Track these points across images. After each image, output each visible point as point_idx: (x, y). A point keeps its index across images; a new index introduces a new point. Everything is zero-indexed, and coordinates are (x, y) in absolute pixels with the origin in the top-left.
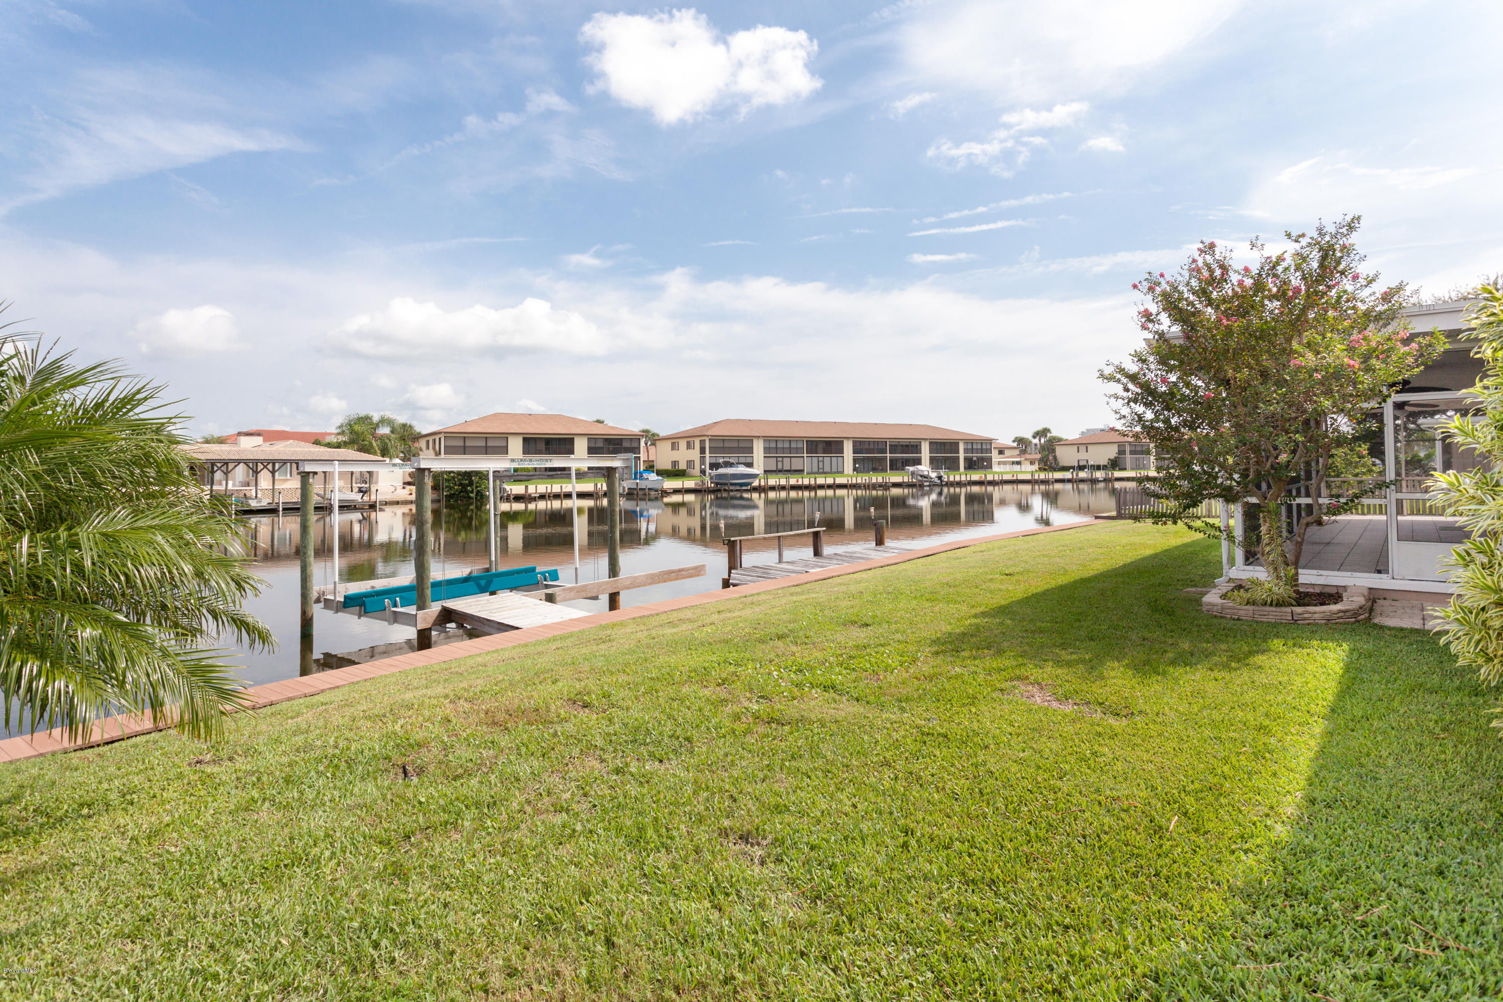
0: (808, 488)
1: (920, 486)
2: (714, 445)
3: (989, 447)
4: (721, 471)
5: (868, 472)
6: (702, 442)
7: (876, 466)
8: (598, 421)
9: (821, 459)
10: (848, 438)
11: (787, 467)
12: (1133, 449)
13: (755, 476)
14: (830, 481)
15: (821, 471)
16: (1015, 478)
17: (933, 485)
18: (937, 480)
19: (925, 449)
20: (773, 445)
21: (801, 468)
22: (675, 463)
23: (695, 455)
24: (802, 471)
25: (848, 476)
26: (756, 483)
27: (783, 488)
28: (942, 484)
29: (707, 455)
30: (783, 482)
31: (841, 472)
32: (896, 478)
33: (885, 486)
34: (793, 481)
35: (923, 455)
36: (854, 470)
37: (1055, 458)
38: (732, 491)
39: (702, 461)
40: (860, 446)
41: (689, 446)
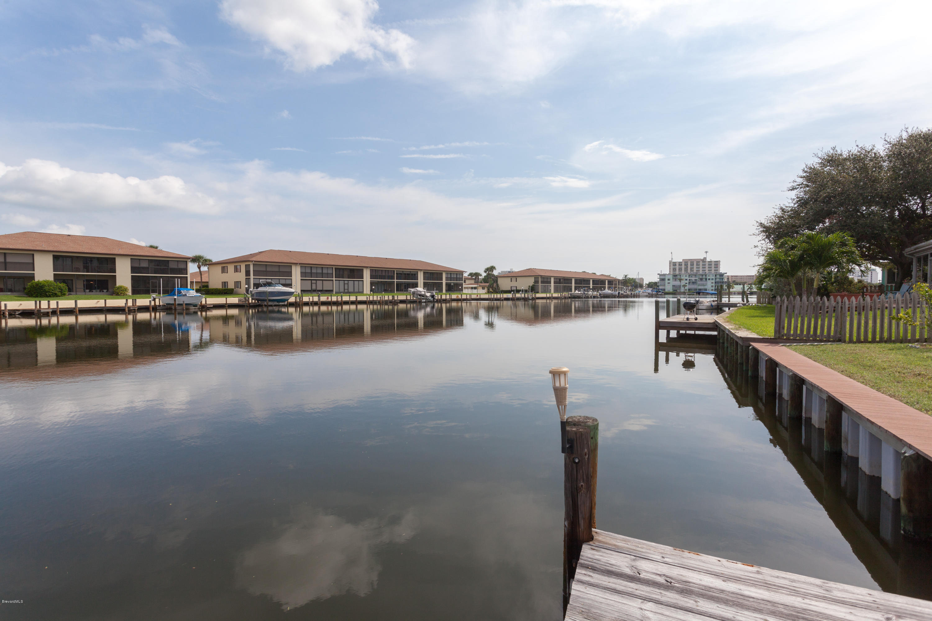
0: (336, 303)
1: (419, 302)
2: (258, 269)
3: (461, 277)
4: (261, 289)
5: (381, 292)
6: (247, 267)
7: (387, 288)
8: (151, 247)
9: (346, 282)
10: (367, 267)
11: (319, 288)
12: (543, 280)
13: (291, 294)
14: (353, 298)
15: (346, 291)
16: (479, 297)
17: (428, 302)
18: (430, 298)
19: (421, 276)
20: (308, 270)
21: (332, 289)
22: (225, 284)
23: (241, 276)
24: (332, 291)
25: (366, 295)
26: (292, 299)
27: (316, 304)
28: (434, 301)
29: (252, 276)
30: (316, 299)
31: (361, 292)
32: (402, 297)
33: (394, 303)
34: (323, 299)
35: (419, 281)
36: (371, 291)
37: (498, 285)
38: (271, 306)
39: (248, 281)
40: (376, 273)
41: (236, 270)
